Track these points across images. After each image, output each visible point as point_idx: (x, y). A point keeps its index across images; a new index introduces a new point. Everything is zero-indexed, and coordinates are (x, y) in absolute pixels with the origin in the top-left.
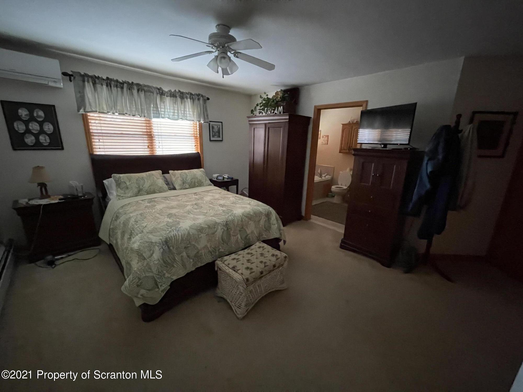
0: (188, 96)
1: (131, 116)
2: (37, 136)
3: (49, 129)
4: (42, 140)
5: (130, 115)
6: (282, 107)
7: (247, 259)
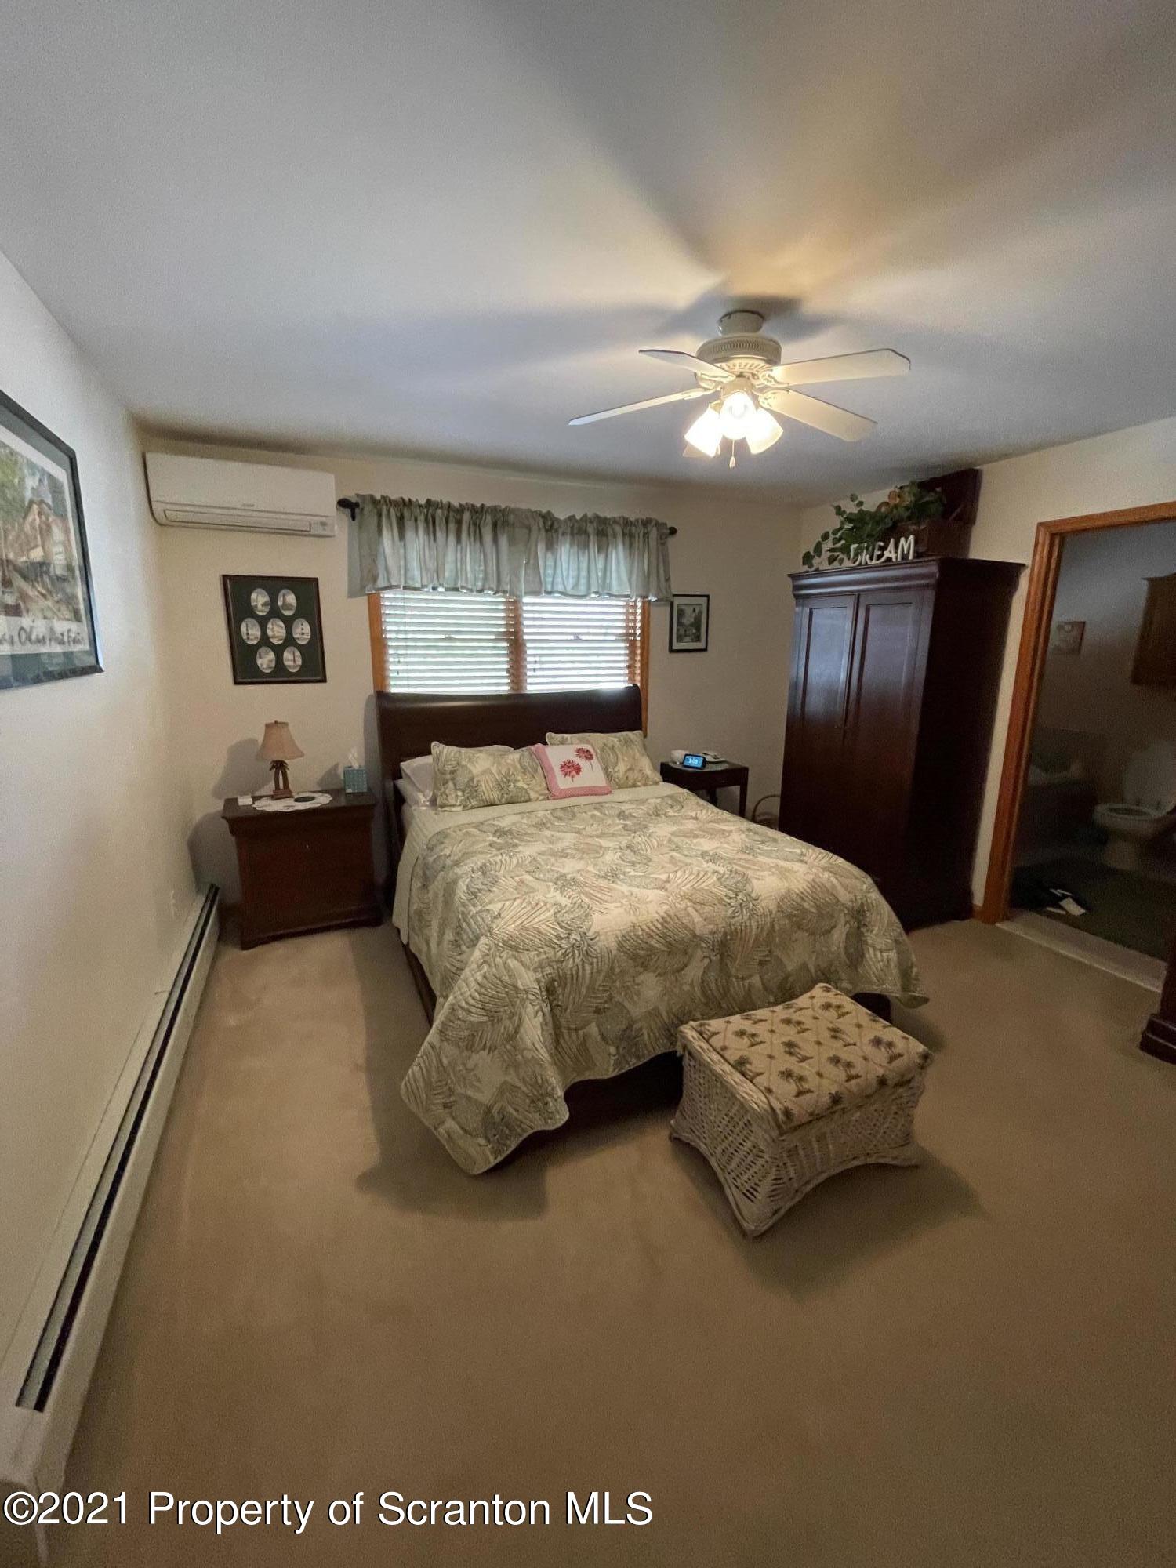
0: (618, 529)
1: (475, 593)
2: (278, 651)
3: (303, 634)
4: (288, 660)
5: (471, 590)
6: (911, 538)
7: (785, 1039)
